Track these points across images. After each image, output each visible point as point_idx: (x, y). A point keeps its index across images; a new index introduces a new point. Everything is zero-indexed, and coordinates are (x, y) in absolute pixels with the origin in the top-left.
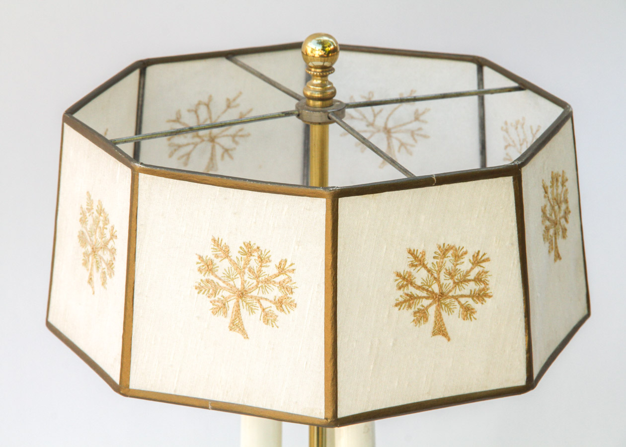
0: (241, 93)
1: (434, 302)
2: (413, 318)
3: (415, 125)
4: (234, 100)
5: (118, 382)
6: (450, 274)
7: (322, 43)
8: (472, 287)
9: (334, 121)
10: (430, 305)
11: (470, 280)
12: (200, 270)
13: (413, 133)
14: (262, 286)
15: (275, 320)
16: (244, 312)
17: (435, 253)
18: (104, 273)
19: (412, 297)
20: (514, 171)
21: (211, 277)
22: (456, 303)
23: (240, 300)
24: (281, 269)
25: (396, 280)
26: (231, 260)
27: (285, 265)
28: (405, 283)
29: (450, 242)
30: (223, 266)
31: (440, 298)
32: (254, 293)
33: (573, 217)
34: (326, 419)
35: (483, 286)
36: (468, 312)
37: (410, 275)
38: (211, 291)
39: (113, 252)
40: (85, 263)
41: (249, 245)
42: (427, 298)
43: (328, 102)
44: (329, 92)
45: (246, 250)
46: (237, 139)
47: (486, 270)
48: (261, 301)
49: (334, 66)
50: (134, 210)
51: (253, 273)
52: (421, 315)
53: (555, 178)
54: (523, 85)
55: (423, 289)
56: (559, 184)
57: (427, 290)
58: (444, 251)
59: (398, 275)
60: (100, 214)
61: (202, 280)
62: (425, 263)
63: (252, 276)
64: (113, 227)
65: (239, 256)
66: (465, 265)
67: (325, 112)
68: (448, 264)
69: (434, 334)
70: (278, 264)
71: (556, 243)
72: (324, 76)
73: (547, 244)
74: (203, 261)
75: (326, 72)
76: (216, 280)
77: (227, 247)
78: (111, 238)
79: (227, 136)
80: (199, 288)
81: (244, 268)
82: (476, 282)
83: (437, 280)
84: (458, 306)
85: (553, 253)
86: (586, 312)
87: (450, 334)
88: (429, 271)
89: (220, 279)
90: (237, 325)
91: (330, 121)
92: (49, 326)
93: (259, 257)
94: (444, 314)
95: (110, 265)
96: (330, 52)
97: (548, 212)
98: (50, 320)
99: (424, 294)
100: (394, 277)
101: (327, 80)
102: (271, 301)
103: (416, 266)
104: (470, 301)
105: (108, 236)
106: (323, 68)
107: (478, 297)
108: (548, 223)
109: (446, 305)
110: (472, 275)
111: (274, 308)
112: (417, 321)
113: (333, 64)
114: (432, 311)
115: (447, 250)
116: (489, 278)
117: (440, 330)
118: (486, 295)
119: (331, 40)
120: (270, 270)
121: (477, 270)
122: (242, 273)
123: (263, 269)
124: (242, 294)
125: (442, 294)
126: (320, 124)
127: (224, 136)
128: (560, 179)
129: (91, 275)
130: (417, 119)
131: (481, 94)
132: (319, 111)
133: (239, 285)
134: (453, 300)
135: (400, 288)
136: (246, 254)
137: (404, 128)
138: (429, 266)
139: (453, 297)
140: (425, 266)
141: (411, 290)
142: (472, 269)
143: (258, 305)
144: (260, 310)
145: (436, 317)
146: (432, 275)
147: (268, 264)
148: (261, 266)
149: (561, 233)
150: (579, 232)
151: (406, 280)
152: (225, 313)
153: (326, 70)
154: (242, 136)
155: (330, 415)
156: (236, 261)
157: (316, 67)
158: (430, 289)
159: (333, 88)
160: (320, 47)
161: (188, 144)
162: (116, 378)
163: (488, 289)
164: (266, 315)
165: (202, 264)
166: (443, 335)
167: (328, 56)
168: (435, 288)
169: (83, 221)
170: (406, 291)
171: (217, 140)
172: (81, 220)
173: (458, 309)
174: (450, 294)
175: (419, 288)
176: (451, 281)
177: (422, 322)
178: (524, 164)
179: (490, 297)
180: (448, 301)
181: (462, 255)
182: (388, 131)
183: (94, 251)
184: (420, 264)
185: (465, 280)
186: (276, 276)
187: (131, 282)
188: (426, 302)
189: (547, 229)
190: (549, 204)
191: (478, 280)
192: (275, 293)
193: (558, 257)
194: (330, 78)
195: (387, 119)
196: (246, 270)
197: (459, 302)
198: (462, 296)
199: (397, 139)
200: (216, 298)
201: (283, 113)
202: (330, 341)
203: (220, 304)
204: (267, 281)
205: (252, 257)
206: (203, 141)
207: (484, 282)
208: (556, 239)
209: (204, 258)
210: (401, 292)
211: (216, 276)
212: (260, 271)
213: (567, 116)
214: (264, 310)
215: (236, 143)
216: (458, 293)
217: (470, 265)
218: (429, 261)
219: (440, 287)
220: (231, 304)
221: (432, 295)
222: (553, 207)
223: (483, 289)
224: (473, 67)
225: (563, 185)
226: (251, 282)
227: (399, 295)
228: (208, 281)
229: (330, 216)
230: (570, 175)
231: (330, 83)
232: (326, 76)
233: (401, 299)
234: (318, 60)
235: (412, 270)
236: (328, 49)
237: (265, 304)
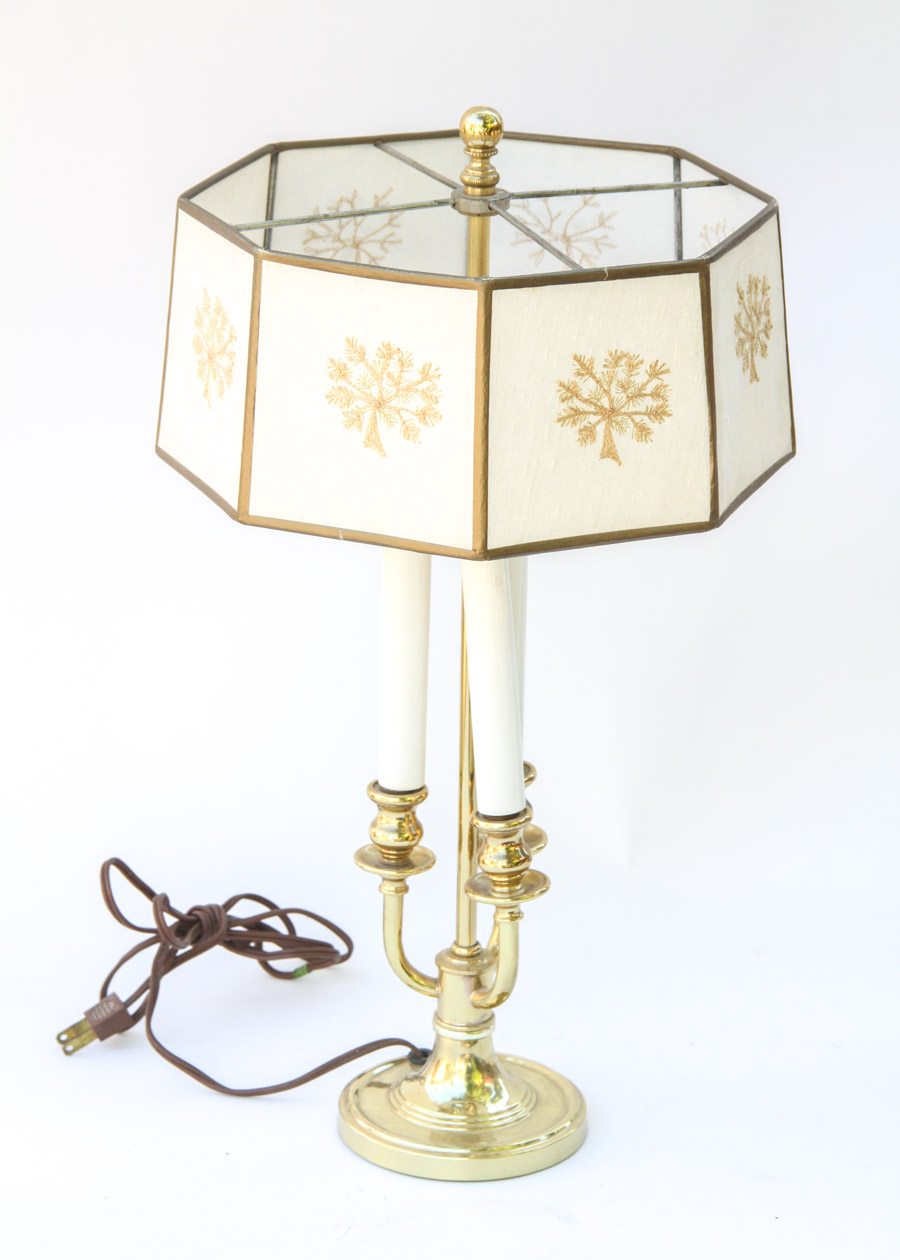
0: (391, 189)
1: (604, 418)
2: (578, 437)
3: (598, 233)
4: (384, 197)
5: (236, 507)
6: (623, 386)
7: (484, 118)
8: (648, 403)
9: (496, 213)
10: (599, 422)
11: (646, 395)
12: (331, 376)
13: (596, 242)
14: (402, 395)
15: (417, 434)
16: (382, 425)
17: (606, 360)
18: (221, 382)
19: (577, 412)
20: (701, 267)
21: (344, 384)
22: (629, 421)
23: (377, 412)
24: (425, 375)
25: (559, 391)
26: (367, 364)
27: (429, 369)
28: (570, 394)
29: (623, 348)
30: (357, 371)
31: (610, 413)
32: (393, 403)
33: (776, 333)
34: (474, 550)
35: (661, 402)
36: (643, 432)
37: (575, 386)
38: (344, 401)
39: (232, 356)
40: (200, 373)
41: (388, 346)
42: (595, 414)
43: (490, 190)
44: (491, 177)
45: (385, 352)
46: (386, 245)
47: (665, 383)
48: (401, 412)
49: (496, 147)
50: (256, 304)
51: (393, 379)
52: (588, 434)
53: (753, 284)
54: (724, 180)
55: (591, 403)
56: (759, 291)
57: (595, 405)
58: (616, 359)
59: (562, 385)
60: (218, 313)
61: (333, 388)
62: (594, 372)
63: (392, 383)
64: (232, 328)
65: (377, 359)
66: (641, 377)
67: (484, 201)
68: (621, 374)
69: (603, 456)
70: (421, 369)
71: (753, 361)
72: (485, 158)
73: (741, 360)
74: (334, 364)
75: (487, 152)
76: (349, 387)
77: (362, 348)
78: (230, 341)
79: (375, 241)
80: (330, 397)
81: (382, 373)
82: (653, 397)
83: (607, 392)
84: (632, 425)
85: (748, 372)
86: (790, 450)
87: (621, 458)
88: (598, 382)
89: (354, 386)
90: (373, 440)
91: (492, 212)
92: (160, 452)
93: (400, 360)
94: (615, 434)
95: (229, 372)
96: (492, 129)
97: (743, 323)
98: (160, 445)
99: (592, 409)
100: (556, 386)
101: (488, 164)
102: (412, 413)
103: (583, 375)
104: (646, 420)
105: (226, 337)
106: (484, 148)
107: (655, 416)
108: (742, 335)
109: (617, 423)
110: (649, 389)
111: (416, 420)
112: (583, 440)
113: (495, 144)
114: (600, 429)
115: (619, 358)
116: (668, 394)
117: (610, 452)
118: (665, 413)
119: (494, 115)
120: (412, 375)
121: (655, 383)
122: (380, 379)
123: (404, 374)
124: (380, 404)
125: (613, 410)
126: (479, 215)
127: (370, 241)
128: (760, 286)
129: (207, 386)
130: (601, 224)
131: (678, 187)
132: (478, 200)
133: (376, 395)
134: (626, 417)
135: (563, 401)
136: (384, 357)
137: (586, 235)
138: (599, 376)
139: (625, 413)
140: (593, 376)
141: (576, 403)
142: (649, 381)
143: (397, 417)
144: (400, 423)
145: (605, 437)
146: (602, 386)
147: (410, 368)
148: (402, 371)
149: (759, 349)
150: (785, 353)
151: (571, 391)
152: (360, 427)
153: (487, 151)
154: (391, 242)
155: (479, 546)
156: (373, 364)
157: (476, 147)
158: (599, 403)
159: (495, 172)
160: (481, 123)
161: (328, 250)
162: (234, 505)
163: (667, 406)
164: (407, 428)
165: (334, 369)
166: (614, 458)
167: (489, 133)
168: (605, 403)
169: (199, 323)
170: (570, 404)
171: (362, 246)
172: (196, 322)
173: (631, 429)
174: (623, 410)
175: (586, 401)
176: (624, 395)
177: (589, 441)
178: (713, 259)
179: (669, 415)
180: (619, 418)
181: (637, 365)
182: (567, 239)
183: (211, 357)
184: (588, 373)
185: (640, 395)
186: (419, 383)
187: (251, 389)
188: (594, 419)
189: (741, 342)
190: (745, 313)
191: (655, 395)
192: (417, 402)
193: (755, 377)
194: (493, 160)
195: (567, 224)
196: (385, 376)
197: (633, 421)
198: (636, 413)
199: (577, 249)
200: (350, 409)
201: (435, 201)
202: (480, 460)
203: (354, 416)
204: (409, 389)
205: (391, 361)
206: (346, 246)
207: (663, 398)
208: (752, 356)
209: (337, 362)
210: (564, 405)
211: (350, 383)
212: (400, 377)
213: (771, 212)
214: (404, 423)
215: (386, 251)
216: (632, 409)
217: (647, 377)
218: (598, 370)
219: (611, 401)
220: (367, 416)
221: (601, 410)
222: (750, 318)
223: (662, 406)
224: (669, 160)
225: (763, 293)
226: (389, 390)
227: (562, 409)
228: (340, 389)
229: (482, 311)
230: (774, 282)
231: (492, 167)
232: (487, 158)
233: (564, 414)
234: (478, 138)
235: (577, 379)
236: (489, 126)
237: (406, 416)
